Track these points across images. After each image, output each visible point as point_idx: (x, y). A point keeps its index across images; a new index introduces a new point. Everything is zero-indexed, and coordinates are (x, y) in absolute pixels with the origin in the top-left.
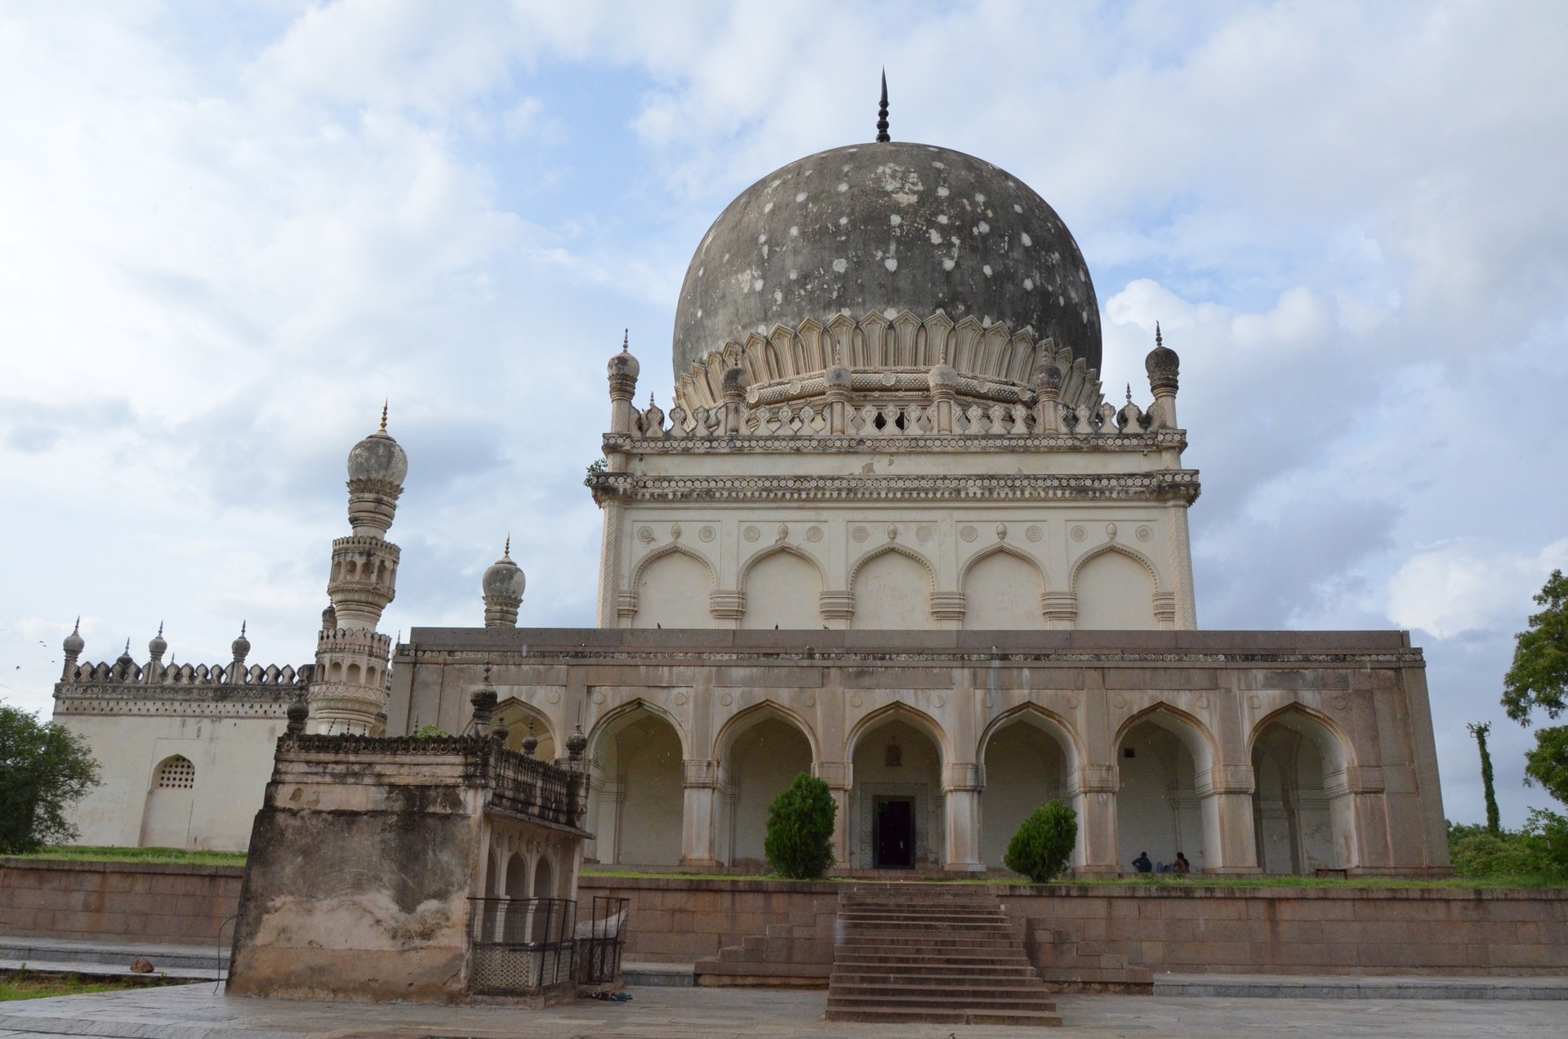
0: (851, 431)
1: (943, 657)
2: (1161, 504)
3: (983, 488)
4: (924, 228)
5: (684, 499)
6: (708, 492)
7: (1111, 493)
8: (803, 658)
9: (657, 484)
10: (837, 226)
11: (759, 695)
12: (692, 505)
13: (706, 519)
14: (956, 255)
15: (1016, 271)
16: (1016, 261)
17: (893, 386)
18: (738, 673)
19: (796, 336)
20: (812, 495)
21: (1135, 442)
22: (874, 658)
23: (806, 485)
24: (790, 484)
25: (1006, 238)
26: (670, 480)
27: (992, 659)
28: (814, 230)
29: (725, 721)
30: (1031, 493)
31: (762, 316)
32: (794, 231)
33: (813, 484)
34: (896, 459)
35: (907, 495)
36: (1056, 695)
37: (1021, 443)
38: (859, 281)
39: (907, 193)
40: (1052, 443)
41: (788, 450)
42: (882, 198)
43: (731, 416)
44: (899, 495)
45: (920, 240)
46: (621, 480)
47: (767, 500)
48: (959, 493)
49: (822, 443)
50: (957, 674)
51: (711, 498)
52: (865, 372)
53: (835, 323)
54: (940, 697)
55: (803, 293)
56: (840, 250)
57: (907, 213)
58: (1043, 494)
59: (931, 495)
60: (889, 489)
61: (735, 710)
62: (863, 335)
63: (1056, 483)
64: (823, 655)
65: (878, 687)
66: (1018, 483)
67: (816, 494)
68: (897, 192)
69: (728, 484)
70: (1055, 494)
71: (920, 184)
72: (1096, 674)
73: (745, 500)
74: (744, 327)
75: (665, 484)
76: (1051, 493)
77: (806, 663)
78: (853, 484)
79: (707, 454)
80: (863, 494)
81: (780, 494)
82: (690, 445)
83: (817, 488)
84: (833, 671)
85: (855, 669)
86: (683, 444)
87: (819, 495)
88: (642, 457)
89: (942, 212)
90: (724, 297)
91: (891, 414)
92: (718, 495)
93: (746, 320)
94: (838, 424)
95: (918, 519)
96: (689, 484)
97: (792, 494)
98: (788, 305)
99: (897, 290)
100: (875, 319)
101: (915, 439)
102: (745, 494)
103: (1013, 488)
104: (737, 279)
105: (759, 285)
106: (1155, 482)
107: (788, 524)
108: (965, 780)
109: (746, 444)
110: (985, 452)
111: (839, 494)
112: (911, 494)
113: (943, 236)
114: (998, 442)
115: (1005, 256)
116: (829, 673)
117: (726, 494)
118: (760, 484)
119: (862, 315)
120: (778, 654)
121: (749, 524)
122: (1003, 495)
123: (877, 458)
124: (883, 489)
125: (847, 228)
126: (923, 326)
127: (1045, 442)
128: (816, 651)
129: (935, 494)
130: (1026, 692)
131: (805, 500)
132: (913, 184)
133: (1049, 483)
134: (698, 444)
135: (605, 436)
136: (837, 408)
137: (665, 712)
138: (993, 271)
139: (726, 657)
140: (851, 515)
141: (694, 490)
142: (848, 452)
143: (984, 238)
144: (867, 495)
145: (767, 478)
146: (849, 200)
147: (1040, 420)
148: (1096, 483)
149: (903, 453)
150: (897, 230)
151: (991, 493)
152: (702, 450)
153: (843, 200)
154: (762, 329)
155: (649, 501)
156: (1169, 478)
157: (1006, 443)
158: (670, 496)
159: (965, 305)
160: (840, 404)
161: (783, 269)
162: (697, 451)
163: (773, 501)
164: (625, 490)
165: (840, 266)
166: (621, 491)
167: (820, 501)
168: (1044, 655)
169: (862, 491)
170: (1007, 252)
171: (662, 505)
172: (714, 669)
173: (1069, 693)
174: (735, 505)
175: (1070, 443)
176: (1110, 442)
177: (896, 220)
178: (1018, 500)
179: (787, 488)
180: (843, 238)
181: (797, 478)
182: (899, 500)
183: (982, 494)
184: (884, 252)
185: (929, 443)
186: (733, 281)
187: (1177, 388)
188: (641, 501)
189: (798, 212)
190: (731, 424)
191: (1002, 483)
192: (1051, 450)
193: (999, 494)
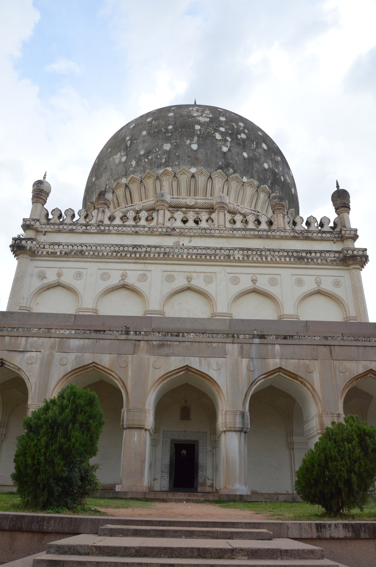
0: (168, 224)
1: (220, 336)
2: (346, 268)
3: (243, 255)
4: (212, 132)
5: (66, 256)
6: (81, 252)
7: (317, 260)
8: (121, 334)
9: (52, 247)
10: (167, 130)
11: (88, 358)
12: (71, 259)
13: (79, 267)
14: (229, 146)
15: (260, 158)
16: (260, 154)
17: (193, 205)
18: (74, 343)
19: (141, 181)
20: (143, 255)
21: (328, 235)
22: (172, 335)
23: (140, 250)
24: (130, 249)
25: (255, 143)
26: (59, 244)
27: (254, 338)
28: (154, 132)
29: (61, 376)
30: (271, 259)
31: (124, 174)
32: (144, 133)
33: (144, 249)
34: (193, 239)
35: (199, 257)
36: (299, 363)
37: (265, 233)
38: (177, 154)
39: (204, 117)
40: (282, 234)
41: (131, 232)
42: (191, 118)
43: (100, 214)
44: (194, 257)
45: (210, 136)
46: (29, 242)
47: (116, 257)
48: (229, 257)
49: (151, 229)
50: (229, 347)
51: (82, 255)
52: (178, 198)
53: (163, 174)
54: (217, 363)
55: (146, 160)
56: (168, 140)
57: (204, 125)
58: (278, 259)
59: (213, 258)
60: (188, 254)
61: (69, 368)
62: (178, 180)
63: (285, 254)
64: (136, 332)
65: (174, 355)
66: (263, 253)
67: (145, 255)
68: (199, 117)
69: (94, 248)
70: (285, 260)
71: (211, 114)
72: (326, 350)
73: (103, 257)
74: (115, 181)
75: (56, 247)
76: (283, 259)
77: (123, 337)
78: (167, 250)
79: (84, 233)
80: (173, 256)
81: (124, 254)
82: (74, 227)
83: (146, 252)
84: (142, 343)
85: (158, 342)
86: (70, 227)
87: (147, 256)
88: (45, 233)
89: (222, 127)
90: (106, 168)
91: (191, 216)
92: (87, 253)
93: (116, 177)
94: (161, 220)
95: (205, 271)
96: (70, 247)
97: (131, 255)
98: (138, 167)
99: (197, 159)
100: (185, 172)
101: (204, 229)
102: (103, 254)
103: (261, 255)
104: (114, 158)
105: (124, 159)
106: (341, 255)
107: (127, 271)
108: (235, 423)
109: (107, 228)
110: (244, 237)
111: (159, 255)
112: (201, 257)
113: (223, 137)
114: (252, 233)
115: (254, 150)
116: (139, 345)
117: (91, 253)
118: (112, 249)
119: (177, 170)
120: (104, 331)
121: (104, 271)
122: (255, 259)
123: (182, 238)
124: (185, 253)
125: (172, 130)
126: (210, 177)
127: (278, 233)
128: (131, 330)
129: (215, 257)
130: (278, 360)
131: (137, 259)
132: (207, 114)
133: (281, 253)
134: (79, 227)
135: (24, 220)
136: (161, 212)
137: (19, 369)
138: (248, 156)
139: (67, 332)
140: (165, 267)
141: (73, 251)
142: (166, 235)
143: (244, 140)
144: (175, 256)
145: (117, 245)
146: (173, 119)
147: (275, 223)
148: (308, 255)
149: (198, 236)
150: (199, 132)
151: (248, 258)
152: (81, 231)
153: (170, 119)
154: (124, 181)
155: (45, 256)
156: (350, 252)
157: (256, 233)
158: (58, 253)
159: (233, 169)
160: (163, 211)
161: (137, 150)
162: (77, 231)
163: (119, 258)
164: (31, 247)
165: (167, 147)
166: (28, 248)
167: (147, 259)
168: (290, 336)
169: (172, 254)
170: (255, 149)
171: (53, 259)
172: (57, 339)
173: (307, 362)
174: (97, 260)
175: (292, 234)
176: (315, 235)
177: (198, 127)
178: (264, 263)
179: (128, 251)
180: (170, 135)
181: (135, 246)
182: (193, 260)
183: (243, 258)
184: (191, 141)
185: (212, 231)
186: (111, 160)
187: (350, 209)
188: (40, 256)
189: (147, 125)
190: (99, 219)
191: (254, 253)
192: (282, 238)
193: (252, 258)
